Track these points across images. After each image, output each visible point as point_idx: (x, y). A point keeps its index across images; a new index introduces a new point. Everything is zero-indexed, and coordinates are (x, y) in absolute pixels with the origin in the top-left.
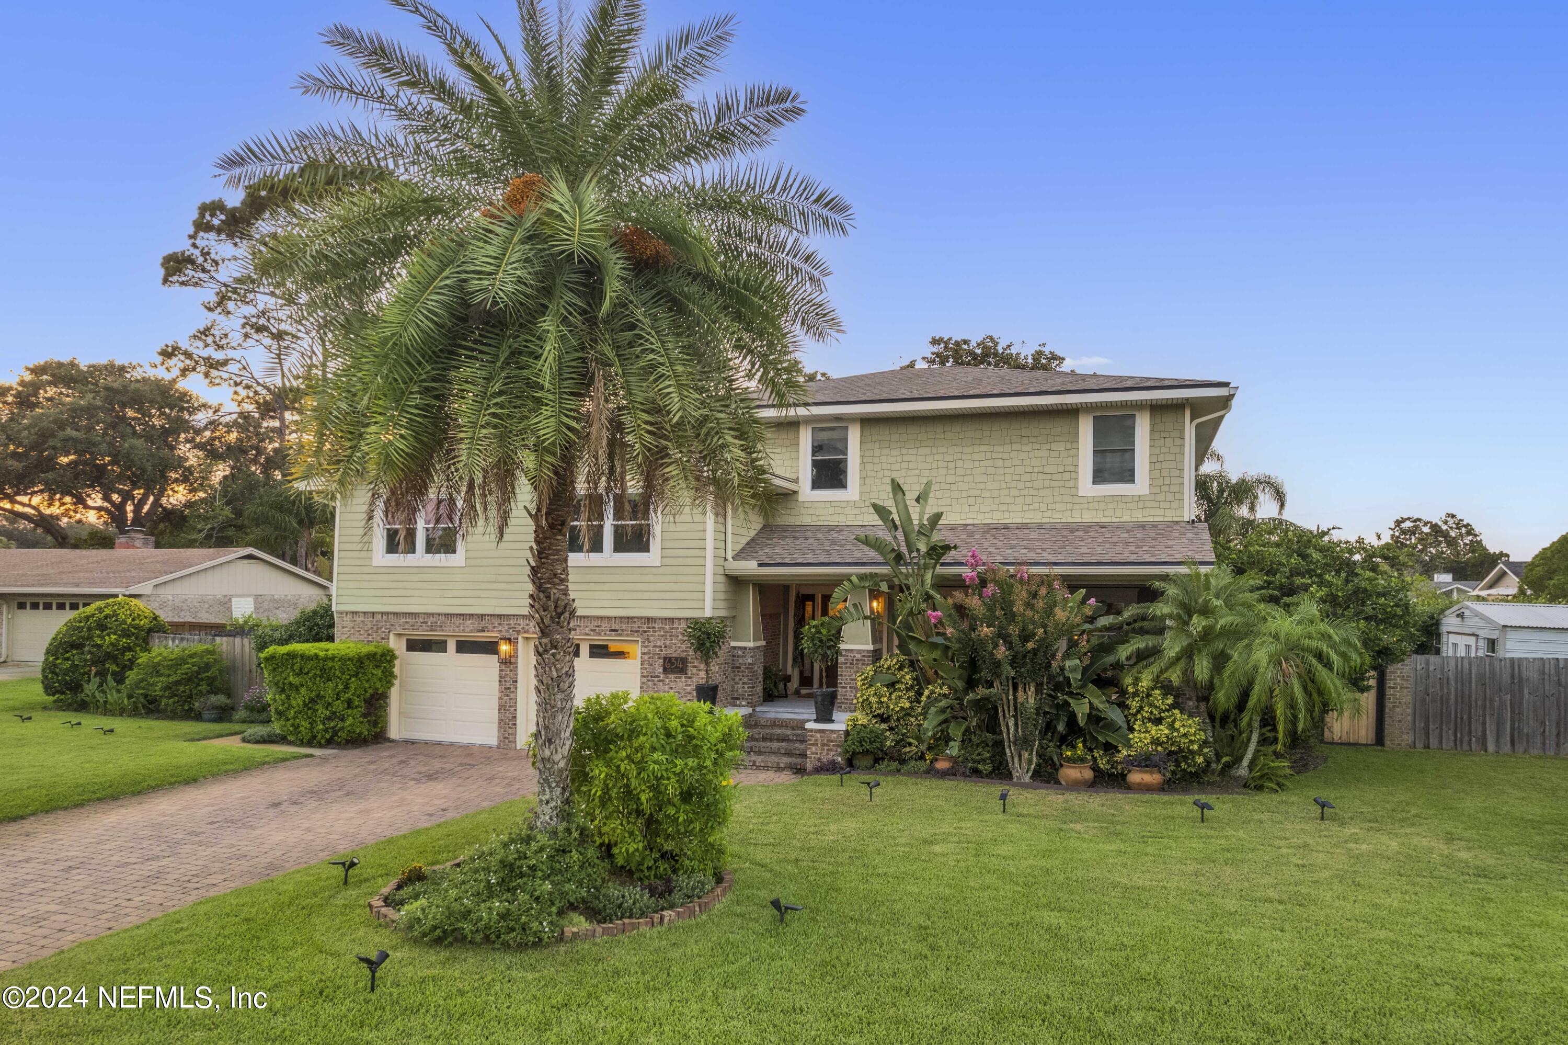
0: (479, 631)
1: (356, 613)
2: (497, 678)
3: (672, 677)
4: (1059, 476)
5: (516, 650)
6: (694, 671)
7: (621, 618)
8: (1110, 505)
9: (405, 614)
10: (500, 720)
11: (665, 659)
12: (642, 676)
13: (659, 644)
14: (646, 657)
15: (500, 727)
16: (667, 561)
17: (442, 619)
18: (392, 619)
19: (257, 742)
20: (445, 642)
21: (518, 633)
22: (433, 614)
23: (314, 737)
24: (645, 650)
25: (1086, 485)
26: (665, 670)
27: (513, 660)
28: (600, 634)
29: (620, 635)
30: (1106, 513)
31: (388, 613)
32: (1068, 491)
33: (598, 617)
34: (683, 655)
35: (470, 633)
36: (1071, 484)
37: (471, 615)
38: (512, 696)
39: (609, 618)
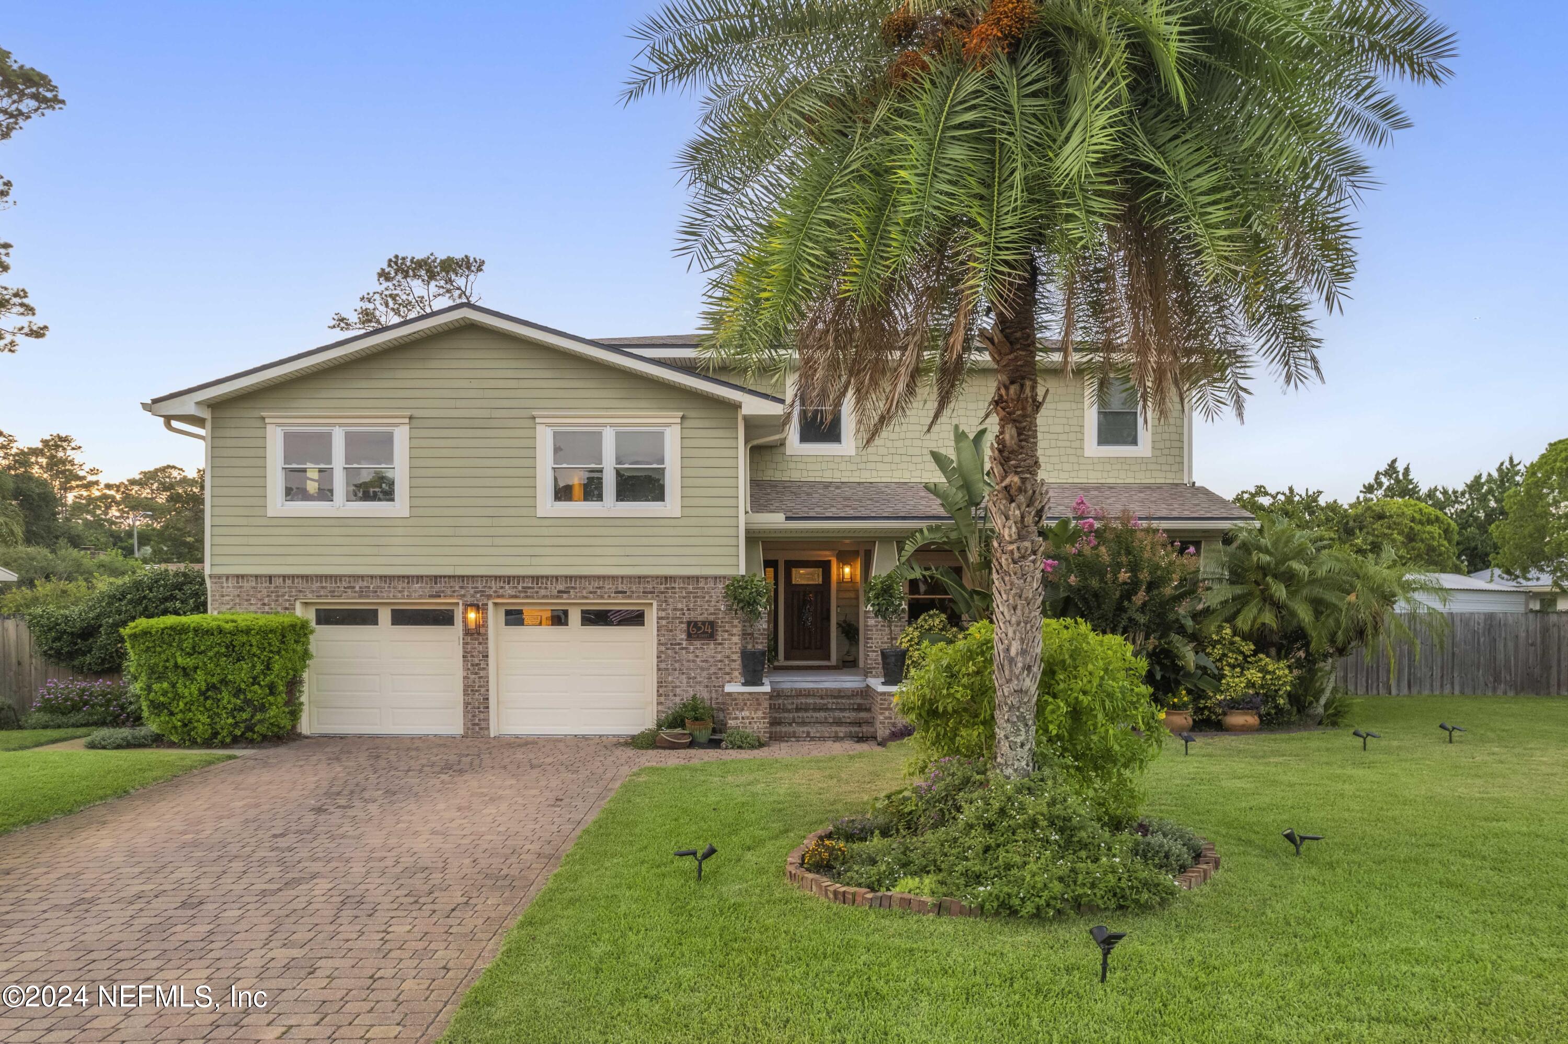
0: (431, 596)
1: (243, 576)
2: (461, 654)
3: (698, 643)
4: (1064, 437)
5: (485, 620)
6: (726, 636)
7: (630, 577)
8: (1114, 467)
9: (320, 578)
10: (466, 704)
11: (689, 623)
12: (659, 644)
13: (680, 606)
14: (664, 622)
15: (466, 711)
16: (689, 512)
17: (377, 582)
18: (299, 584)
19: (119, 747)
20: (375, 612)
21: (489, 597)
22: (362, 577)
23: (215, 734)
24: (663, 614)
25: (1092, 447)
26: (690, 636)
27: (482, 630)
28: (602, 597)
29: (630, 597)
30: (1111, 475)
31: (293, 577)
32: (1073, 451)
33: (599, 577)
34: (712, 618)
35: (419, 599)
36: (1076, 444)
37: (420, 578)
38: (482, 673)
39: (614, 578)
